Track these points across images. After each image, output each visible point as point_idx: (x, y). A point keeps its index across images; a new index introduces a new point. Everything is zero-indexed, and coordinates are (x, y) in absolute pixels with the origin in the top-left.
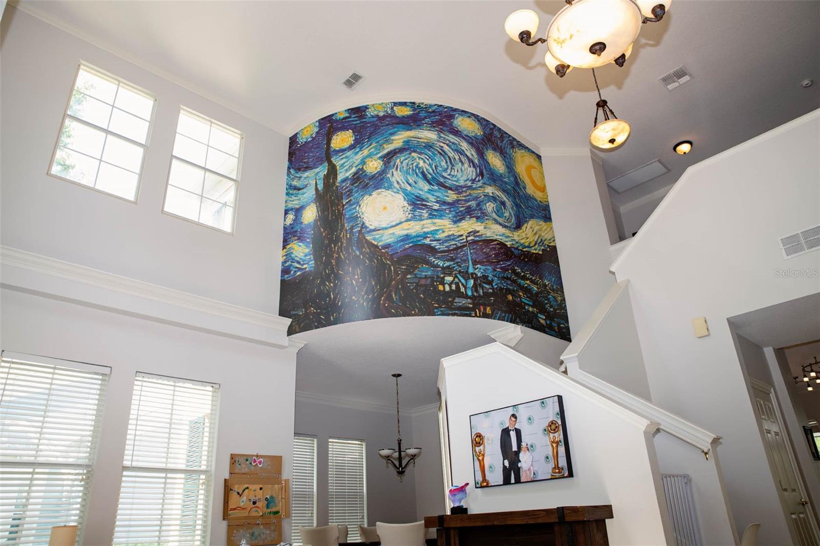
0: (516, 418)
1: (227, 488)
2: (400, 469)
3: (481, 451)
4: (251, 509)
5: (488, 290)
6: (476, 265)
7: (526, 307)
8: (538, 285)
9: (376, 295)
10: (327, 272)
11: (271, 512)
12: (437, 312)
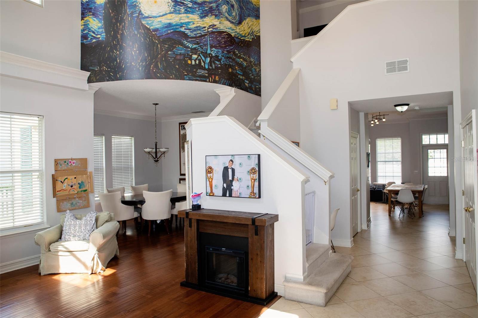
0: (233, 162)
1: (54, 179)
2: (156, 159)
3: (211, 177)
4: (70, 190)
5: (218, 65)
6: (212, 48)
7: (239, 76)
8: (247, 62)
9: (148, 63)
10: (115, 43)
11: (82, 190)
12: (186, 78)
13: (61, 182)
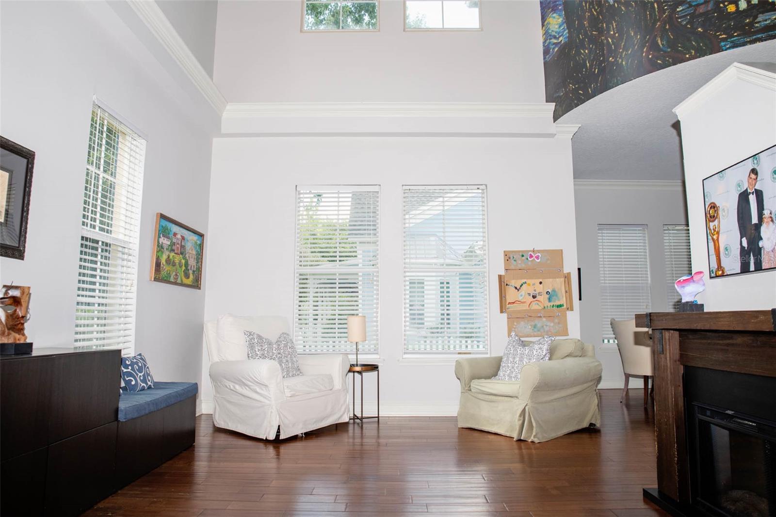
0: (756, 174)
1: (502, 283)
3: (716, 228)
4: (531, 302)
9: (636, 47)
10: (581, 38)
11: (553, 305)
12: (725, 45)
13: (516, 288)
